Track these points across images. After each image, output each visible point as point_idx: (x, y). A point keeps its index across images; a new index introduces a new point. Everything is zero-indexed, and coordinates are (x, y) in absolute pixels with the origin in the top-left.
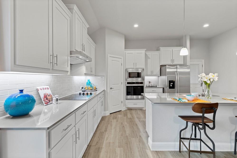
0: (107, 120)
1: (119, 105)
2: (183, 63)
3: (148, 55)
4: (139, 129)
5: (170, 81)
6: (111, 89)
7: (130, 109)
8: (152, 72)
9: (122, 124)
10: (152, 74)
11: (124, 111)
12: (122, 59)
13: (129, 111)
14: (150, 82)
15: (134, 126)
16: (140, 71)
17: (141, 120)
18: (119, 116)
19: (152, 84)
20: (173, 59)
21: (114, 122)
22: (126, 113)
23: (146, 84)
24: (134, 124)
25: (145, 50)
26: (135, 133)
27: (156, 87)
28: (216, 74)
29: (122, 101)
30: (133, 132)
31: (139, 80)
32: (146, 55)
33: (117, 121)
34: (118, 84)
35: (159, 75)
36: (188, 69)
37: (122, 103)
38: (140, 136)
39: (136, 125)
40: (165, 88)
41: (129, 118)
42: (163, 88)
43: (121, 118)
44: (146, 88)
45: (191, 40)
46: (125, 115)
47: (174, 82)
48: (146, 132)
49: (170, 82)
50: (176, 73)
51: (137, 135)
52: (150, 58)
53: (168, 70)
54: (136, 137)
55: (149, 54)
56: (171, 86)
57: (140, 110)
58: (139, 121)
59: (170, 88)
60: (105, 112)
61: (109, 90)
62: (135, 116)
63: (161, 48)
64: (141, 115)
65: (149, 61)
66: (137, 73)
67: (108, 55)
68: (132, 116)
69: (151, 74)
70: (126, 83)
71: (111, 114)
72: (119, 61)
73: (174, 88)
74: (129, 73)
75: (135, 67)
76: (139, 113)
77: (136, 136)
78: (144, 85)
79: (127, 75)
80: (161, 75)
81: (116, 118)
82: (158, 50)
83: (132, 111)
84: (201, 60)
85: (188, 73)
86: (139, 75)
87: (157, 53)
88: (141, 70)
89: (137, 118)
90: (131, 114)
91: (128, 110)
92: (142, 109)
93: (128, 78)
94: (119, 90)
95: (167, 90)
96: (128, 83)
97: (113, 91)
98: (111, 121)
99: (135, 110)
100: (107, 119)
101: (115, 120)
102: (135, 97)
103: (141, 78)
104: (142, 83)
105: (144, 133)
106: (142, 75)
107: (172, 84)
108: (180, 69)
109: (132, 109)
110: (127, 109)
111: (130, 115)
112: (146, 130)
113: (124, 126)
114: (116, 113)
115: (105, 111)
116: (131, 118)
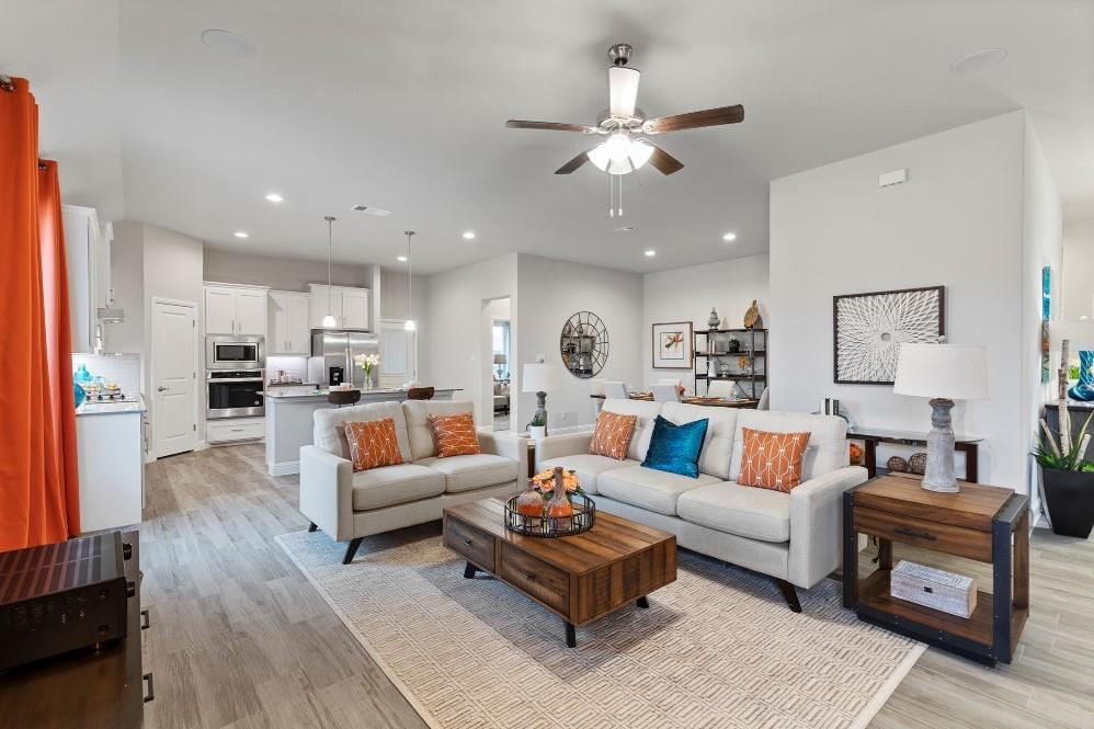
1: (187, 436)
2: (367, 328)
3: (276, 301)
5: (331, 368)
6: (161, 390)
7: (220, 446)
8: (288, 345)
10: (289, 351)
11: (202, 451)
12: (196, 309)
13: (215, 452)
14: (282, 373)
16: (251, 342)
18: (191, 459)
19: (289, 377)
20: (344, 317)
23: (271, 374)
25: (266, 288)
27: (298, 384)
28: (378, 356)
29: (195, 425)
31: (250, 366)
32: (270, 300)
34: (184, 378)
35: (307, 354)
37: (195, 429)
42: (318, 386)
44: (270, 388)
45: (385, 273)
47: (341, 371)
49: (333, 370)
50: (346, 347)
52: (282, 310)
53: (327, 342)
55: (279, 297)
56: (335, 379)
57: (251, 445)
59: (333, 383)
61: (153, 393)
63: (312, 286)
65: (279, 315)
66: (242, 348)
67: (152, 297)
69: (285, 351)
70: (206, 375)
72: (184, 315)
74: (218, 347)
75: (236, 333)
78: (264, 379)
79: (212, 353)
80: (314, 353)
81: (182, 462)
82: (306, 290)
83: (226, 448)
85: (375, 349)
86: (248, 353)
87: (301, 297)
88: (256, 340)
91: (214, 449)
93: (216, 361)
94: (183, 396)
96: (215, 375)
99: (237, 447)
102: (228, 412)
103: (256, 361)
104: (257, 374)
106: (260, 352)
107: (337, 374)
108: (354, 339)
109: (228, 446)
110: (212, 446)
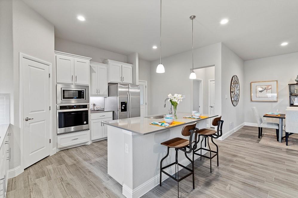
0: (23, 185)
1: (45, 148)
2: (132, 83)
3: (92, 67)
4: (98, 177)
6: (27, 120)
7: (66, 150)
8: (98, 91)
9: (62, 180)
10: (99, 94)
11: (55, 155)
12: (51, 66)
13: (64, 153)
15: (87, 176)
17: (93, 161)
18: (50, 167)
19: (97, 107)
20: (123, 77)
21: (43, 184)
22: (61, 157)
23: (91, 107)
24: (85, 172)
25: (90, 59)
26: (95, 187)
27: (103, 111)
29: (50, 140)
30: (90, 187)
31: (81, 102)
33: (49, 179)
34: (43, 110)
35: (106, 95)
36: (138, 89)
37: (50, 142)
38: (106, 188)
39: (90, 172)
40: (116, 112)
41: (71, 166)
42: (113, 112)
43: (54, 169)
44: (91, 114)
46: (61, 161)
47: (126, 104)
48: (110, 177)
49: (122, 103)
50: (128, 93)
51: (99, 189)
52: (95, 72)
53: (120, 90)
54: (101, 193)
55: (94, 65)
56: (123, 108)
57: (82, 147)
58: (91, 164)
59: (122, 110)
60: (12, 170)
61: (21, 123)
62: (81, 159)
63: (109, 61)
64: (88, 154)
65: (93, 74)
66: (77, 91)
67: (21, 53)
68: (75, 160)
69: (97, 94)
70: (57, 108)
71: (28, 169)
72: (44, 69)
73: (126, 111)
74: (64, 90)
75: (74, 83)
76: (83, 152)
77: (99, 192)
78: (89, 109)
79: (60, 94)
80: (110, 95)
81: (43, 174)
82: (104, 62)
83: (69, 151)
84: (145, 81)
85: (138, 94)
86: (80, 95)
87: (104, 66)
88: (84, 87)
89: (85, 160)
90: (71, 157)
91: (62, 152)
92: (86, 144)
93: (62, 99)
94: (43, 122)
95: (119, 113)
96: (62, 108)
97: (31, 124)
98: (35, 184)
99: (75, 149)
100: (21, 184)
101: (44, 179)
102: (72, 128)
103: (85, 99)
104: (85, 106)
105: (108, 180)
106: (86, 94)
107: (124, 106)
108: (131, 89)
109: (69, 149)
110: (60, 150)
111: (70, 159)
112: (108, 175)
113: (68, 184)
114: (39, 164)
115: (11, 167)
116: (74, 164)
